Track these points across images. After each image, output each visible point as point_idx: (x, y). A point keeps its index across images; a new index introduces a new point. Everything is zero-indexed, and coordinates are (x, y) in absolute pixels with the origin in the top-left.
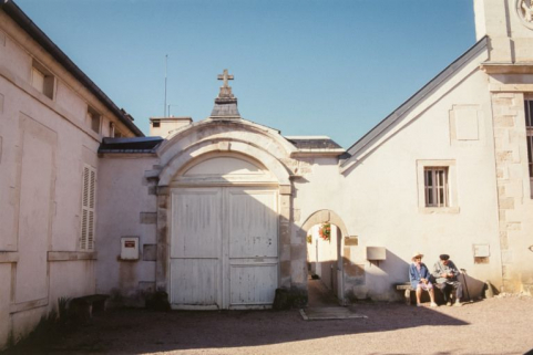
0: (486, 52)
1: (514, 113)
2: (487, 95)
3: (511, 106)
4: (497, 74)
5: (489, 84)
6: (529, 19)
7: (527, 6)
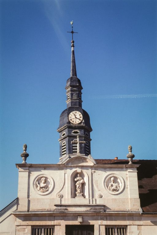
0: (16, 206)
2: (14, 227)
3: (25, 232)
4: (20, 217)
5: (16, 222)
6: (39, 189)
7: (38, 183)
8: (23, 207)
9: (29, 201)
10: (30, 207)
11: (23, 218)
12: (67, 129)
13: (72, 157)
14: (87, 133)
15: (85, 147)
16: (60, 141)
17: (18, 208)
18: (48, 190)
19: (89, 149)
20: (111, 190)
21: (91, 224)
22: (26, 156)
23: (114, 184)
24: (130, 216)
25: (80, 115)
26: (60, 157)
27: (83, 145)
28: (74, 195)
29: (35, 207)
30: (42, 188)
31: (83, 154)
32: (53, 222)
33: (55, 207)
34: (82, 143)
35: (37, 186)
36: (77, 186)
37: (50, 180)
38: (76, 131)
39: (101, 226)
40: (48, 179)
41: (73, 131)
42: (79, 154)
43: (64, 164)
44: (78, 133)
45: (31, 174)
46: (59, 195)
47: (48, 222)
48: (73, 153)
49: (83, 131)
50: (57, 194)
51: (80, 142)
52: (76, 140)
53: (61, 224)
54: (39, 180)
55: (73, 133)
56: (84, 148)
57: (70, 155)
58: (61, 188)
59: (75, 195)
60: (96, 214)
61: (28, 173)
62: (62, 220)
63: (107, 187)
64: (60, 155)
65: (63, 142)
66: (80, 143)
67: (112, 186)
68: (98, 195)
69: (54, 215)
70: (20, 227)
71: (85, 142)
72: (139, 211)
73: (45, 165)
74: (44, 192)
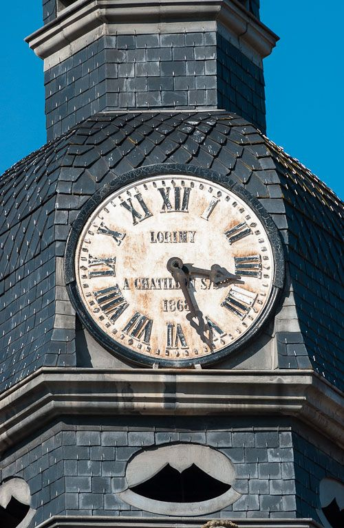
25: (236, 234)
41: (145, 467)
44: (221, 488)
55: (141, 489)
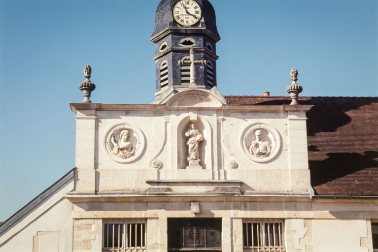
0: (72, 183)
1: (92, 237)
2: (70, 222)
3: (90, 231)
4: (81, 203)
5: (73, 212)
6: (116, 152)
7: (115, 141)
8: (85, 186)
9: (97, 175)
10: (100, 186)
11: (86, 205)
12: (170, 37)
13: (180, 90)
14: (210, 45)
15: (206, 73)
16: (155, 60)
17: (77, 186)
18: (133, 154)
19: (214, 76)
20: (255, 154)
21: (216, 216)
22: (90, 88)
23: (260, 143)
24: (292, 202)
25: (196, 8)
26: (157, 91)
27: (201, 67)
28: (184, 164)
29: (109, 185)
30: (122, 149)
31: (202, 85)
32: (143, 212)
33: (148, 186)
34: (200, 64)
35: (112, 147)
36: (190, 147)
37: (138, 135)
38: (188, 39)
39: (234, 220)
40: (133, 133)
41: (183, 40)
42: (193, 84)
43: (165, 104)
44: (192, 43)
45: (100, 123)
46: (154, 163)
47: (135, 212)
48: (182, 84)
49: (201, 39)
50: (150, 162)
51: (196, 61)
52: (187, 57)
53: (159, 217)
54: (116, 135)
55: (182, 43)
56: (203, 74)
57: (177, 87)
58: (160, 150)
59: (187, 164)
60: (226, 199)
61: (94, 120)
62: (160, 209)
63: (248, 148)
64: (157, 88)
65: (163, 62)
66: (195, 64)
67: (257, 145)
68: (229, 164)
69: (145, 201)
70: (80, 221)
71: (205, 61)
72: (308, 193)
73: (127, 107)
74: (126, 158)
